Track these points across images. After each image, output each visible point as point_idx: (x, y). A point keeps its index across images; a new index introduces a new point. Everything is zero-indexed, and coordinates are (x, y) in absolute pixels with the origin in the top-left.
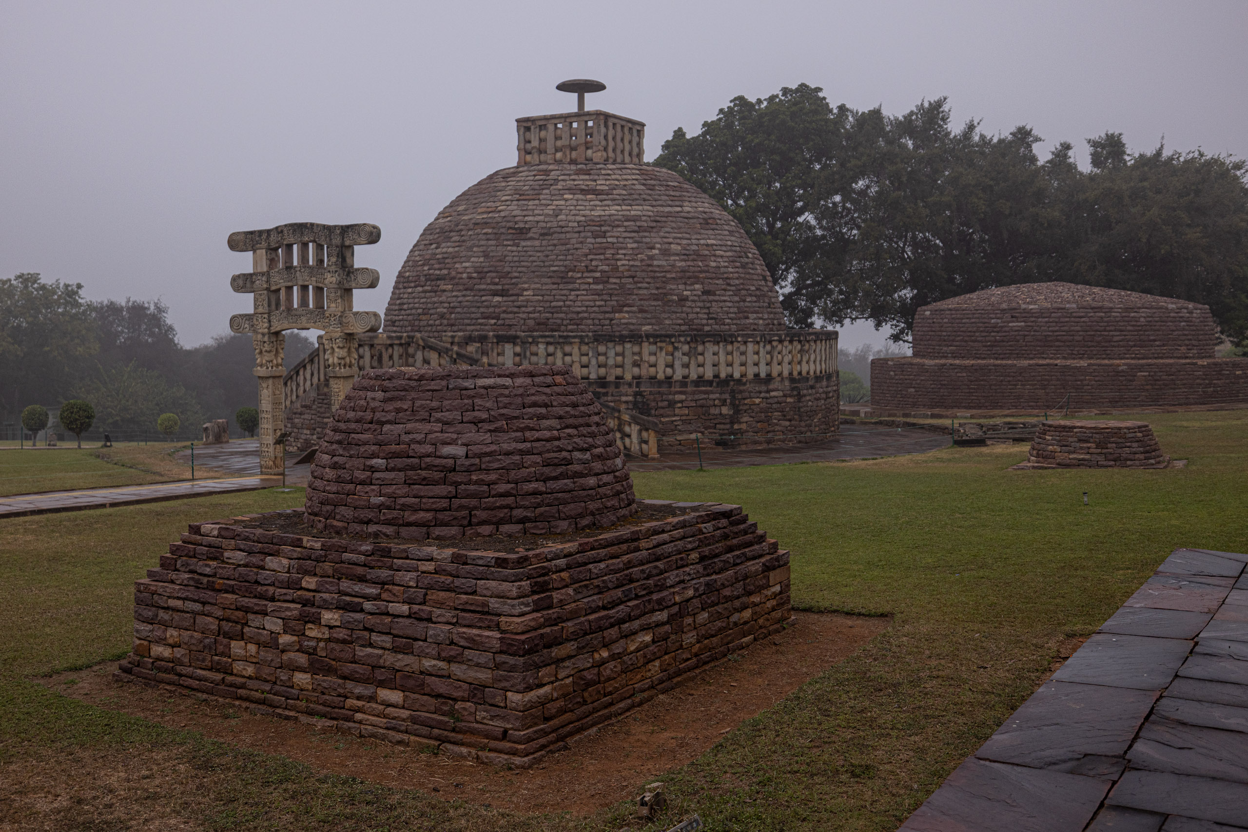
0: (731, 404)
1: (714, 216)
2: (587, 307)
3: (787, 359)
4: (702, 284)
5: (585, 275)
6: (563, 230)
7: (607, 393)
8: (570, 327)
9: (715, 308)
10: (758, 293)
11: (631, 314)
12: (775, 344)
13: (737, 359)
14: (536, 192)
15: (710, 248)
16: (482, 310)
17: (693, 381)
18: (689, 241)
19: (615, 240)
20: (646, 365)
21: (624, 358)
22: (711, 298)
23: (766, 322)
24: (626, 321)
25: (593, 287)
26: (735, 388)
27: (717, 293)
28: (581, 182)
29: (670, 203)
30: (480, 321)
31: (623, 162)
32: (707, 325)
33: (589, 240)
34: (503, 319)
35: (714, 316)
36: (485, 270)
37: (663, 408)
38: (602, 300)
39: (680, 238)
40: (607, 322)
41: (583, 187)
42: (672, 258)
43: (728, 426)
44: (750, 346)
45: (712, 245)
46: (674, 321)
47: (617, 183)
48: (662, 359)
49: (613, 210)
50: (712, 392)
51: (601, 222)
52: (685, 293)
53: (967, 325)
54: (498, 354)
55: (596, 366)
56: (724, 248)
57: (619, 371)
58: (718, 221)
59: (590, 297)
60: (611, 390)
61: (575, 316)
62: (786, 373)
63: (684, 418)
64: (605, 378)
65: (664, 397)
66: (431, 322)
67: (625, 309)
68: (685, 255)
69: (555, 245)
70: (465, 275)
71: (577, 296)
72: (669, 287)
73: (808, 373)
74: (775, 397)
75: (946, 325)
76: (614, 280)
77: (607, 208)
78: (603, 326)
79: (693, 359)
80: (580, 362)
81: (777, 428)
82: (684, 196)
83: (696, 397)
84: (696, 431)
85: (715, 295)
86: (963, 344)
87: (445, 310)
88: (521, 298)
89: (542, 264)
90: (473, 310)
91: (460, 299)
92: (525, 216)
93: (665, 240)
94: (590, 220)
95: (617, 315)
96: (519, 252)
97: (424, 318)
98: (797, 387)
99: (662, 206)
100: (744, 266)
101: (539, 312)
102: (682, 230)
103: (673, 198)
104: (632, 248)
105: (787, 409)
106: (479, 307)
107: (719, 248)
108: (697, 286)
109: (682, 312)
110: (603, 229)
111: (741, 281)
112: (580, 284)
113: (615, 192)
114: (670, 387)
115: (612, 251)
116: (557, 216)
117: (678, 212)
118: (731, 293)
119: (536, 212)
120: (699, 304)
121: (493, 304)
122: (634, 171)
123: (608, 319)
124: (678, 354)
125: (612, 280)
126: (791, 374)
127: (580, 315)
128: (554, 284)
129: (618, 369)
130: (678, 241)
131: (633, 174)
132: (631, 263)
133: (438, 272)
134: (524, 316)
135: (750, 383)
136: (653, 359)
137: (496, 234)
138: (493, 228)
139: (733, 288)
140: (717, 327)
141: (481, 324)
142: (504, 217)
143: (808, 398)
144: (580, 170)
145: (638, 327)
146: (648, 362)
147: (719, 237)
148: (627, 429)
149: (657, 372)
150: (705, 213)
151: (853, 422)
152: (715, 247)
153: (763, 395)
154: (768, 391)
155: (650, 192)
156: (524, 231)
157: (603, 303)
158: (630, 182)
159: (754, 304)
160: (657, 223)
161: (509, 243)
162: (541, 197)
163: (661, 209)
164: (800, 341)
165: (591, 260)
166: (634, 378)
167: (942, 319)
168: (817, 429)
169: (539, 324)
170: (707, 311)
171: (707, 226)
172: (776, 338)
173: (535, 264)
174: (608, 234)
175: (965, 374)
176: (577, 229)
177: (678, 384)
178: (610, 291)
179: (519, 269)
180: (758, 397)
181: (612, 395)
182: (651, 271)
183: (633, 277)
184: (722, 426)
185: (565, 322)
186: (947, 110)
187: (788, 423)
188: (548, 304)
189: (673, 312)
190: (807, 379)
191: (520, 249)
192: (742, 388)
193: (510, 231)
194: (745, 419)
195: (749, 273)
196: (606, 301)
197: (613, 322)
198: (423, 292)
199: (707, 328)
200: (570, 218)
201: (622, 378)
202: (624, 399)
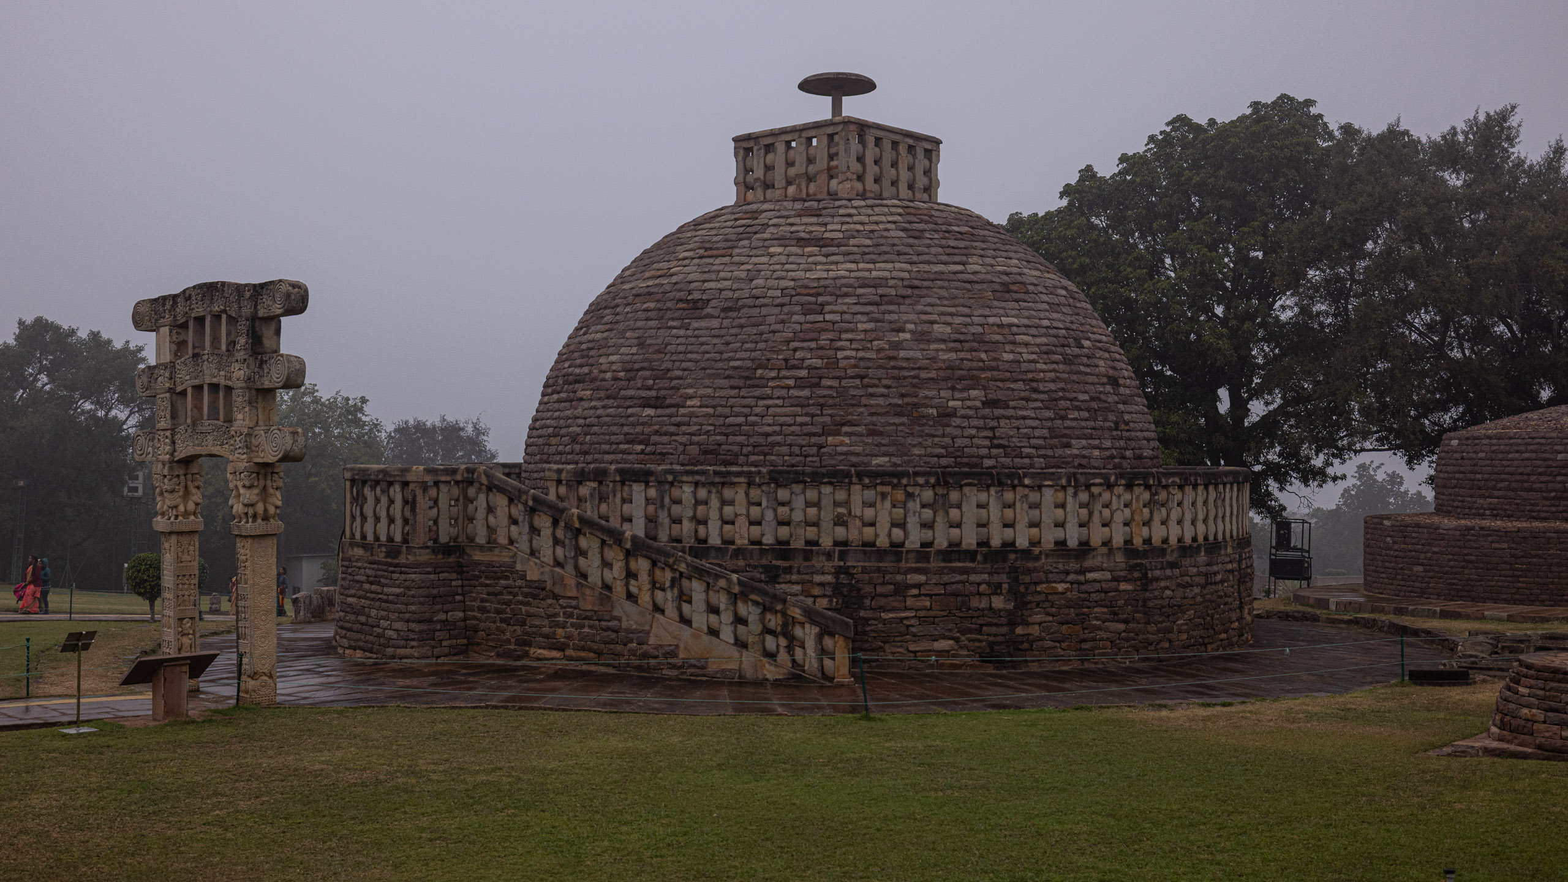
0: (1009, 591)
1: (1024, 279)
2: (781, 425)
3: (1119, 518)
4: (984, 388)
5: (784, 373)
6: (758, 302)
7: (791, 567)
8: (753, 458)
9: (1005, 428)
10: (1095, 405)
11: (854, 438)
12: (1095, 490)
13: (1023, 516)
14: (729, 244)
15: (1006, 331)
16: (626, 429)
17: (939, 552)
18: (968, 320)
19: (837, 317)
20: (858, 522)
21: (820, 509)
22: (998, 412)
23: (1108, 453)
24: (845, 449)
25: (794, 392)
26: (1018, 563)
27: (1011, 403)
28: (801, 228)
29: (944, 258)
30: (622, 447)
31: (880, 197)
32: (989, 457)
33: (795, 318)
34: (655, 444)
35: (1001, 442)
36: (637, 366)
37: (885, 596)
38: (806, 415)
39: (951, 314)
40: (814, 450)
41: (803, 235)
42: (933, 346)
43: (1005, 630)
44: (1048, 493)
45: (1010, 325)
46: (929, 450)
47: (859, 227)
48: (884, 513)
49: (843, 269)
50: (974, 571)
51: (819, 289)
52: (951, 404)
53: (1516, 463)
54: (624, 501)
55: (774, 523)
56: (1033, 331)
57: (811, 533)
58: (1031, 288)
59: (788, 410)
60: (797, 562)
61: (761, 440)
62: (1118, 540)
63: (922, 613)
64: (788, 543)
65: (887, 577)
66: (561, 448)
67: (845, 429)
68: (958, 342)
69: (742, 327)
70: (609, 375)
71: (768, 407)
72: (922, 393)
73: (1165, 541)
74: (1095, 581)
75: (1481, 463)
76: (829, 383)
77: (833, 267)
78: (806, 456)
79: (941, 513)
80: (748, 516)
81: (1101, 634)
82: (975, 248)
83: (945, 578)
84: (944, 637)
85: (1008, 407)
86: (1511, 494)
87: (578, 430)
88: (682, 411)
89: (718, 356)
90: (614, 429)
91: (599, 412)
92: (704, 281)
93: (924, 317)
94: (802, 287)
95: (830, 439)
96: (687, 337)
97: (554, 441)
98: (1140, 565)
99: (929, 263)
100: (1067, 361)
101: (707, 433)
102: (957, 302)
103: (951, 250)
104: (865, 331)
105: (1121, 602)
106: (622, 425)
107: (1023, 330)
108: (974, 393)
109: (944, 436)
110: (821, 299)
111: (1061, 385)
112: (773, 388)
113: (852, 242)
114: (900, 561)
115: (830, 336)
116: (752, 280)
117: (955, 273)
118: (1039, 404)
119: (722, 274)
120: (975, 422)
121: (641, 420)
122: (893, 210)
123: (814, 445)
124: (914, 506)
125: (826, 382)
126: (1128, 542)
127: (770, 439)
128: (733, 387)
129: (809, 529)
130: (948, 319)
131: (892, 214)
132: (861, 354)
133: (577, 371)
134: (683, 439)
135: (1047, 556)
136: (869, 513)
137: (660, 310)
138: (658, 301)
139: (1044, 397)
140: (1007, 461)
141: (623, 452)
142: (676, 283)
143: (1163, 584)
144: (807, 209)
145: (866, 459)
146: (861, 518)
147: (1026, 313)
148: (798, 631)
149: (877, 536)
150: (1007, 274)
151: (1315, 619)
152: (1015, 329)
153: (1071, 577)
154: (1082, 571)
155: (911, 241)
156: (700, 304)
157: (808, 419)
158: (882, 226)
159: (1083, 424)
160: (913, 290)
161: (675, 323)
162: (737, 251)
163: (927, 268)
164: (1148, 487)
165: (795, 350)
166: (836, 544)
167: (1476, 452)
168: (1185, 636)
169: (705, 452)
170: (990, 434)
171: (1007, 296)
172: (1098, 481)
173: (707, 356)
174: (828, 308)
175: (1505, 546)
176: (777, 301)
177: (912, 556)
178: (821, 401)
179: (685, 365)
180: (1063, 581)
181: (799, 572)
182: (894, 368)
183: (862, 377)
184: (993, 630)
185: (745, 450)
186: (1515, 124)
187: (1121, 627)
188: (721, 421)
189: (927, 435)
190: (1163, 552)
191: (689, 333)
192: (1030, 565)
193: (681, 305)
194: (1037, 618)
195: (1080, 373)
196: (813, 416)
197: (823, 450)
198: (559, 401)
199: (988, 463)
200: (772, 283)
201: (816, 543)
202: (818, 578)
